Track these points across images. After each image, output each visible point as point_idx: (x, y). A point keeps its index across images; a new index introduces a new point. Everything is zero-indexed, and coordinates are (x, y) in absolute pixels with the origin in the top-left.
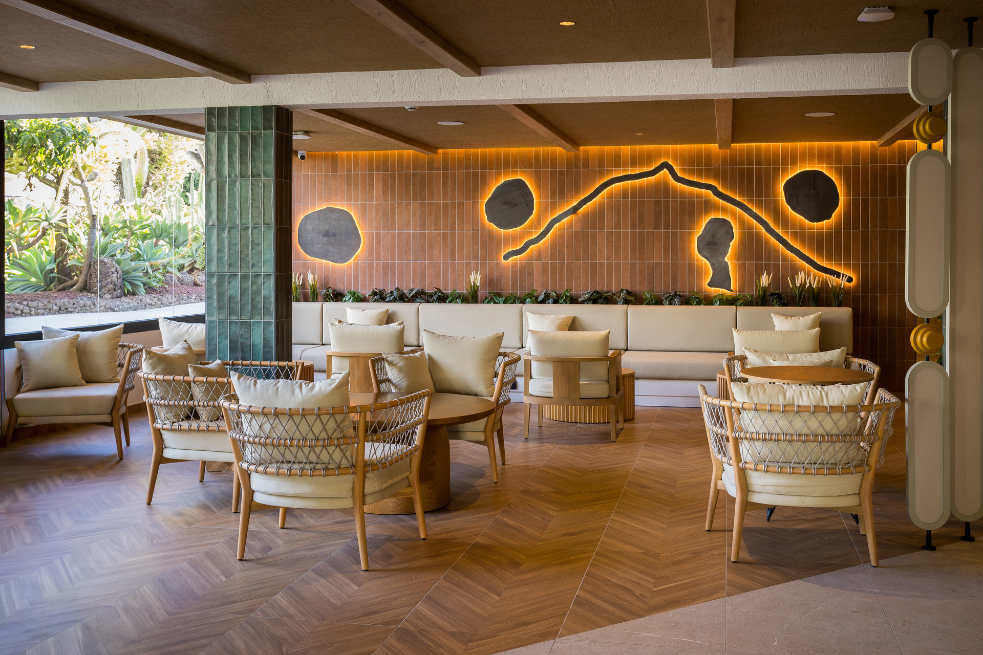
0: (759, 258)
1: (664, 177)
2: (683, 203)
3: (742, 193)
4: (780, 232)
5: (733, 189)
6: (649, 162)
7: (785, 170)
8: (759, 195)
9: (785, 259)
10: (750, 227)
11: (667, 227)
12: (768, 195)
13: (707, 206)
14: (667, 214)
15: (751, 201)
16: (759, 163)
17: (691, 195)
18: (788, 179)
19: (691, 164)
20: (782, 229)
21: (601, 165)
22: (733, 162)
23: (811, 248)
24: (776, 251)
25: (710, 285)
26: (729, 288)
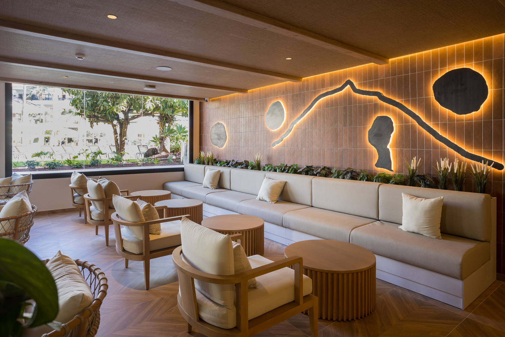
0: (414, 146)
1: (348, 91)
2: (360, 107)
3: (400, 96)
4: (431, 125)
5: (394, 94)
6: (340, 82)
7: (435, 73)
8: (414, 95)
9: (436, 147)
10: (407, 121)
11: (351, 124)
12: (421, 95)
13: (376, 108)
14: (350, 115)
15: (407, 101)
16: (413, 70)
17: (365, 101)
18: (437, 79)
19: (365, 79)
20: (433, 121)
21: (315, 88)
22: (394, 74)
23: (460, 138)
24: (428, 140)
25: (377, 165)
26: (390, 169)
